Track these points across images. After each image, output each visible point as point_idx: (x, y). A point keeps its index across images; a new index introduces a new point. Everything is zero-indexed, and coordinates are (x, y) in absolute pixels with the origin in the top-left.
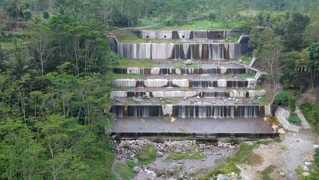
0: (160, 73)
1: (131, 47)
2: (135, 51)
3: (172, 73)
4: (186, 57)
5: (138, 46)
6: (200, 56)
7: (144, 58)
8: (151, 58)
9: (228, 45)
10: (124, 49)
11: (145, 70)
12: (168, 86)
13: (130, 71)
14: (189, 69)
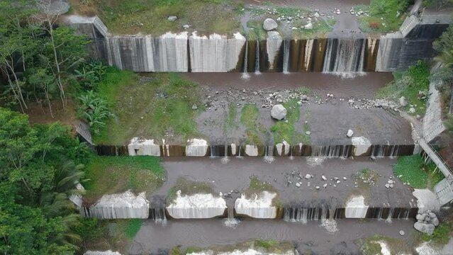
0: (208, 153)
1: (140, 46)
2: (150, 55)
3: (237, 154)
4: (271, 67)
5: (156, 44)
6: (307, 65)
7: (173, 70)
8: (190, 69)
9: (378, 42)
10: (122, 51)
11: (173, 148)
12: (226, 215)
13: (136, 150)
14: (279, 147)
